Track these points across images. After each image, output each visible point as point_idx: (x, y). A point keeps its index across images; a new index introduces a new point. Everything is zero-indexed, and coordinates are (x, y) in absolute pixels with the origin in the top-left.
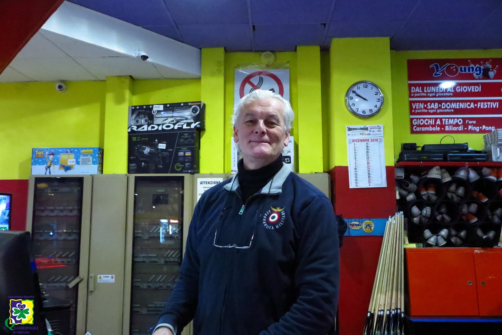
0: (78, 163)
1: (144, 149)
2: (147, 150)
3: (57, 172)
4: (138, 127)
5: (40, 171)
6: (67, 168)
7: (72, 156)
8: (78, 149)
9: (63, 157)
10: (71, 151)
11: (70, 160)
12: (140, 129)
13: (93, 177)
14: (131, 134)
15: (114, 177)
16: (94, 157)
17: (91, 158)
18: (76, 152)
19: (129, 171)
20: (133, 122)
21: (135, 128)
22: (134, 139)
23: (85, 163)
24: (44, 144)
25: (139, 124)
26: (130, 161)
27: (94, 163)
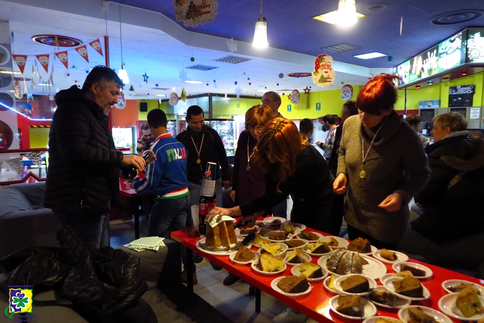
0: (433, 105)
1: (454, 100)
2: (455, 100)
3: (426, 107)
4: (452, 93)
5: (421, 107)
6: (430, 106)
7: (431, 103)
8: (433, 101)
9: (428, 103)
10: (431, 101)
11: (431, 104)
12: (453, 94)
13: (437, 108)
14: (450, 95)
15: (444, 108)
16: (438, 103)
17: (437, 103)
18: (432, 102)
19: (449, 106)
20: (450, 92)
21: (451, 93)
22: (451, 97)
23: (435, 105)
24: (422, 99)
25: (452, 92)
26: (449, 103)
27: (438, 105)
